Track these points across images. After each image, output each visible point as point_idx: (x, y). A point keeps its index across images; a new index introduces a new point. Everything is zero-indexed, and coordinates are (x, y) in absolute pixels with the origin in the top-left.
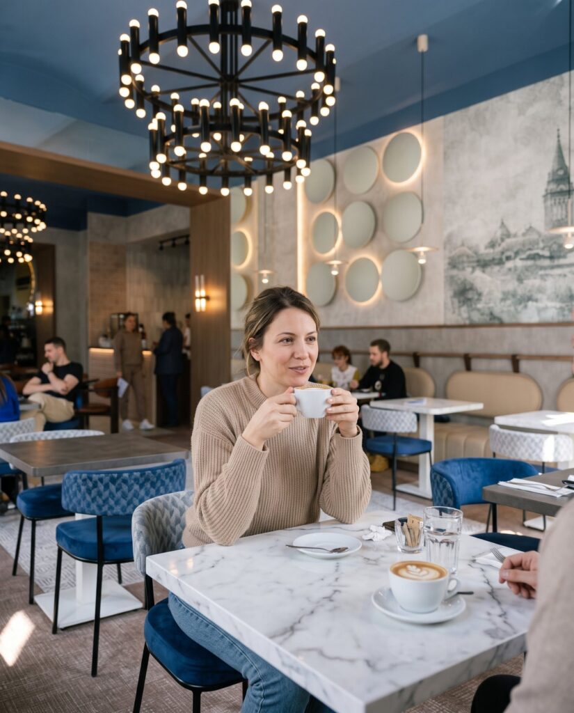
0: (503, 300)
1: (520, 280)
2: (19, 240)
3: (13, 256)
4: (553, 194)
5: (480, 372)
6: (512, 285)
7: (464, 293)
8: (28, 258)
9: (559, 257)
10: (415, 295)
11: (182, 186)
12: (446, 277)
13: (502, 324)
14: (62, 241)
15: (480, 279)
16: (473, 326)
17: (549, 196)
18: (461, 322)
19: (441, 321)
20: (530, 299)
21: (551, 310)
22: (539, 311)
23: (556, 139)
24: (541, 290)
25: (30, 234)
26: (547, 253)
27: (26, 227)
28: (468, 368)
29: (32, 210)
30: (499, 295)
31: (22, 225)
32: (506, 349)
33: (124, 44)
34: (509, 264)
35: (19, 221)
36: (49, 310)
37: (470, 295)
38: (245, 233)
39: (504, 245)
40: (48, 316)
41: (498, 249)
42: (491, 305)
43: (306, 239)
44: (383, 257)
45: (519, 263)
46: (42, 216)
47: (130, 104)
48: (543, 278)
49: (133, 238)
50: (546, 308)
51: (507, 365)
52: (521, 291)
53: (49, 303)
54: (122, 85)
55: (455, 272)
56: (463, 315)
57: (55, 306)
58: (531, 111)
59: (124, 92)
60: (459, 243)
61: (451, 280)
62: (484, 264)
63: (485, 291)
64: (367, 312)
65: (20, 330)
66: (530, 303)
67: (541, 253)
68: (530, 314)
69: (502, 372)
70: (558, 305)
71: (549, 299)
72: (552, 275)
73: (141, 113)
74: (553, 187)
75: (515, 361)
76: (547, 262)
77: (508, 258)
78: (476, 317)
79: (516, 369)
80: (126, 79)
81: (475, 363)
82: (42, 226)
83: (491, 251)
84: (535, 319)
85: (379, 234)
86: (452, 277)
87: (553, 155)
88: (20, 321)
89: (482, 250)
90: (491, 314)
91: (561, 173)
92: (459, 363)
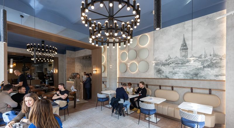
0: (169, 73)
1: (174, 69)
2: (51, 56)
3: (49, 60)
4: (182, 49)
5: (163, 89)
6: (171, 70)
7: (159, 71)
8: (53, 61)
9: (184, 64)
10: (147, 71)
11: (97, 45)
12: (154, 67)
13: (169, 79)
14: (60, 56)
15: (163, 68)
16: (161, 79)
17: (181, 50)
18: (158, 78)
19: (153, 77)
20: (176, 73)
21: (182, 76)
22: (179, 76)
23: (183, 37)
24: (179, 71)
25: (53, 55)
26: (181, 63)
27: (52, 53)
28: (160, 89)
29: (54, 49)
30: (168, 72)
31: (51, 53)
32: (170, 85)
33: (83, 4)
34: (171, 65)
35: (51, 52)
36: (57, 72)
37: (160, 72)
38: (104, 56)
39: (169, 61)
40: (57, 73)
41: (168, 62)
42: (166, 74)
43: (119, 58)
44: (139, 62)
45: (173, 65)
46: (56, 51)
47: (84, 22)
48: (180, 68)
49: (77, 56)
50: (180, 76)
51: (170, 88)
52: (174, 71)
53: (57, 70)
54: (82, 16)
55: (157, 66)
56: (159, 76)
57: (58, 71)
58: (177, 30)
59: (82, 18)
60: (158, 60)
61: (155, 68)
62: (164, 65)
63: (164, 71)
64: (134, 74)
65: (50, 76)
66: (176, 74)
67: (179, 63)
68: (176, 77)
69: (169, 90)
70: (183, 75)
71: (181, 73)
72: (182, 68)
73: (86, 25)
74: (182, 48)
75: (172, 88)
76: (181, 65)
77: (171, 64)
78: (162, 77)
79: (173, 90)
80: (83, 14)
81: (162, 87)
82: (56, 53)
83: (166, 62)
84: (178, 78)
85: (137, 57)
86: (156, 68)
87: (182, 40)
88: (50, 74)
89: (164, 62)
90: (166, 76)
91: (184, 44)
92: (158, 87)
